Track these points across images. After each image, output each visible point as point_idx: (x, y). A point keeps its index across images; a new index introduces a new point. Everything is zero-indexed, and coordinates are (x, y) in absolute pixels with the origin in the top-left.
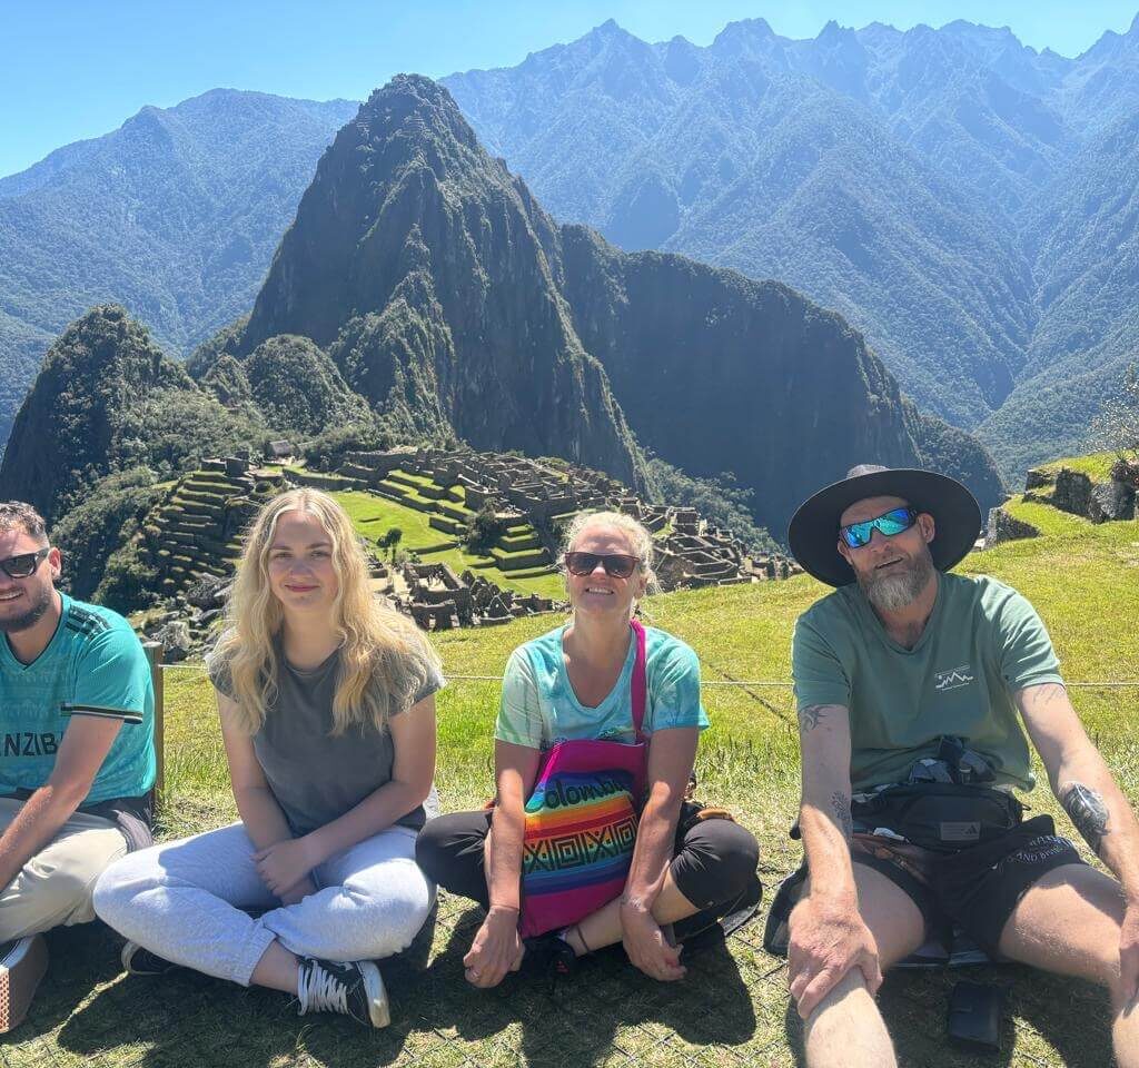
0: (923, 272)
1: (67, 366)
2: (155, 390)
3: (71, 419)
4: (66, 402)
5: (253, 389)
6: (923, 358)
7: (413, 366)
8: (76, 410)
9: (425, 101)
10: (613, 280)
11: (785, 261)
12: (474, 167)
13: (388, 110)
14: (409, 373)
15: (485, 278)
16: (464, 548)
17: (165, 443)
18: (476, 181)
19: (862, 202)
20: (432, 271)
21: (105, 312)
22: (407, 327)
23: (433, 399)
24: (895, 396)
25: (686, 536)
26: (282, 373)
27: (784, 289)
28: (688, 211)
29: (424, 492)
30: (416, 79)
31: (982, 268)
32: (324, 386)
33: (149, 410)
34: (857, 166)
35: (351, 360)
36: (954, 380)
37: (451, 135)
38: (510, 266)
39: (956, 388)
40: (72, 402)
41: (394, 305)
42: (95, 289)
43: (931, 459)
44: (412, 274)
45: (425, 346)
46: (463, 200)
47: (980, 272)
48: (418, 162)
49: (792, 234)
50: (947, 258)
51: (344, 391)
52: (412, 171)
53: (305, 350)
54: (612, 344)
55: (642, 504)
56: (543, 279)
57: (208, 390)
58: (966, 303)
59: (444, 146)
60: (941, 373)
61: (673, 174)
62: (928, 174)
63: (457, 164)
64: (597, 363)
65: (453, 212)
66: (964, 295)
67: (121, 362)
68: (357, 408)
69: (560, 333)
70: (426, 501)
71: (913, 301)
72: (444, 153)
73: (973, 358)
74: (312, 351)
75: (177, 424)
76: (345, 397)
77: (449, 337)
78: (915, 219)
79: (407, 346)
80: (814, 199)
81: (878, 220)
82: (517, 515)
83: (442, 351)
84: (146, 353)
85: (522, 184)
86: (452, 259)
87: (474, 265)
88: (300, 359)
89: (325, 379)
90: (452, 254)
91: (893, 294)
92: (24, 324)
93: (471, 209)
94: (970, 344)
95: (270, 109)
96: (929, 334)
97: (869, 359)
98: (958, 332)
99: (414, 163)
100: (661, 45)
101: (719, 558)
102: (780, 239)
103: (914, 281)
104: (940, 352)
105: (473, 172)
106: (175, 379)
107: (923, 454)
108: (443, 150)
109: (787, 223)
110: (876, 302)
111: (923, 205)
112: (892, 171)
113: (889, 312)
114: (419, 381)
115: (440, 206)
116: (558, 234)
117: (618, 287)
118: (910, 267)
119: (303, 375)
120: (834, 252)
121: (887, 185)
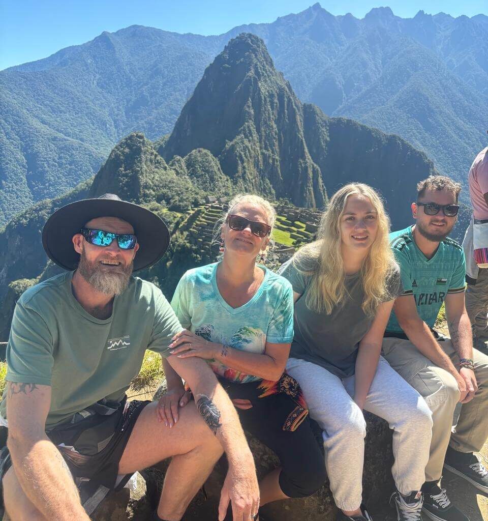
0: (455, 133)
2: (155, 170)
3: (124, 179)
5: (188, 171)
7: (245, 164)
8: (126, 175)
9: (254, 46)
10: (324, 130)
11: (391, 124)
12: (273, 76)
13: (237, 49)
14: (244, 168)
17: (162, 193)
18: (274, 83)
19: (430, 99)
20: (255, 123)
21: (136, 135)
22: (244, 147)
26: (199, 165)
27: (399, 139)
28: (347, 98)
30: (250, 35)
32: (215, 172)
33: (154, 178)
34: (429, 81)
37: (264, 62)
40: (123, 172)
41: (239, 137)
42: (80, 115)
44: (246, 124)
45: (250, 156)
46: (268, 91)
47: (482, 135)
48: (252, 73)
49: (396, 111)
50: (467, 127)
51: (222, 175)
52: (249, 77)
53: (208, 156)
56: (298, 128)
57: (172, 170)
59: (261, 67)
61: (342, 79)
62: (461, 87)
63: (266, 75)
64: (318, 167)
65: (265, 97)
67: (143, 157)
71: (450, 147)
72: (261, 70)
74: (210, 156)
75: (167, 185)
76: (222, 177)
77: (259, 152)
78: (454, 108)
79: (243, 156)
80: (407, 96)
81: (437, 107)
83: (256, 158)
84: (152, 154)
85: (289, 84)
88: (206, 159)
89: (216, 169)
91: (440, 143)
92: (49, 129)
93: (271, 96)
95: (160, 37)
99: (250, 74)
100: (340, 17)
102: (390, 113)
103: (451, 137)
105: (272, 79)
108: (261, 68)
109: (394, 106)
110: (432, 146)
111: (458, 101)
112: (445, 84)
113: (438, 151)
114: (247, 171)
115: (259, 94)
116: (302, 107)
117: (325, 133)
118: (450, 131)
119: (207, 166)
120: (415, 121)
121: (443, 91)
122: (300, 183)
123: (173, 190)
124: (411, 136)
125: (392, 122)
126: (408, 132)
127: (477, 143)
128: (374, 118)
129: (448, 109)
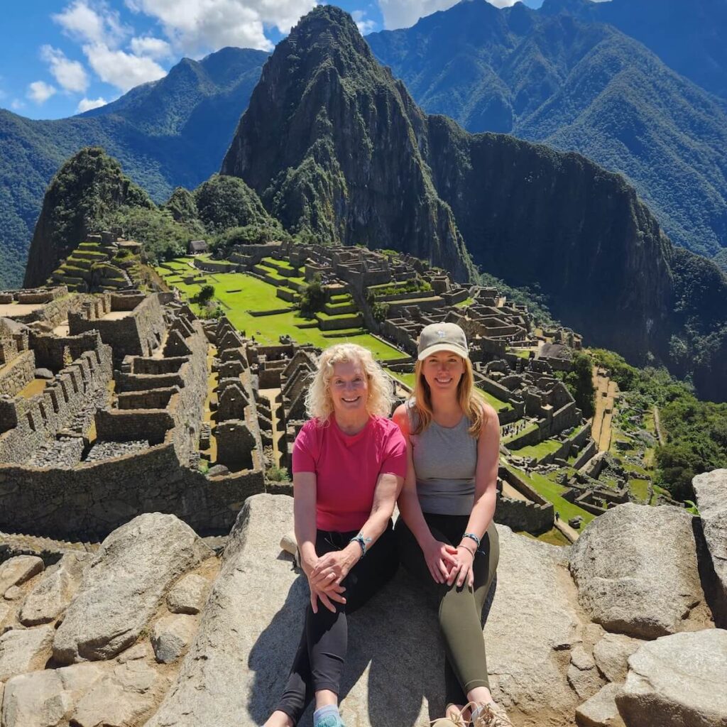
0: (678, 155)
1: (61, 188)
2: (123, 207)
3: (62, 224)
4: (59, 212)
5: (199, 212)
6: (674, 214)
7: (317, 202)
8: (65, 218)
9: (335, 22)
10: (462, 153)
12: (367, 69)
13: (309, 30)
14: (314, 207)
15: (371, 146)
16: (297, 312)
18: (368, 78)
19: (638, 108)
20: (334, 139)
21: (89, 151)
22: (314, 176)
23: (330, 226)
24: (656, 232)
25: (484, 306)
26: (219, 202)
27: (580, 157)
28: (518, 119)
29: (282, 272)
30: (329, 8)
31: (720, 152)
32: (249, 211)
33: (116, 220)
34: (636, 84)
35: (276, 199)
36: (696, 228)
37: (352, 47)
38: (389, 138)
39: (697, 233)
40: (63, 213)
41: (306, 161)
43: (680, 277)
44: (319, 140)
45: (326, 190)
46: (357, 91)
47: (719, 154)
48: (328, 63)
49: (588, 131)
50: (696, 145)
51: (264, 216)
52: (323, 70)
53: (237, 186)
54: (459, 196)
55: (452, 282)
56: (412, 147)
57: (166, 210)
58: (709, 176)
59: (346, 54)
60: (689, 223)
61: (510, 94)
62: (686, 89)
63: (355, 67)
64: (447, 206)
65: (350, 99)
66: (707, 170)
67: (97, 186)
68: (272, 228)
69: (421, 184)
70: (280, 278)
71: (670, 175)
72: (346, 59)
73: (711, 213)
74: (242, 187)
75: (134, 229)
76: (265, 219)
77: (344, 185)
78: (675, 119)
79: (313, 189)
80: (605, 108)
81: (649, 120)
82: (341, 286)
83: (338, 193)
84: (117, 180)
85: (402, 85)
86: (348, 131)
87: (363, 137)
88: (233, 192)
89: (250, 207)
90: (348, 128)
91: (656, 170)
93: (363, 98)
94: (709, 203)
96: (680, 196)
97: (639, 207)
98: (701, 195)
99: (325, 64)
100: (506, 9)
101: (510, 323)
102: (580, 134)
103: (672, 161)
104: (688, 209)
105: (366, 73)
106: (139, 201)
107: (674, 273)
108: (345, 56)
109: (585, 124)
110: (644, 176)
111: (682, 110)
112: (661, 87)
113: (653, 182)
114: (321, 213)
115: (341, 94)
116: (425, 122)
117: (465, 158)
118: (670, 151)
119: (234, 203)
120: (617, 142)
121: (657, 96)
122: (418, 230)
123: (143, 237)
124: (612, 164)
125: (583, 146)
126: (607, 159)
127: (712, 168)
128: (556, 142)
129: (666, 122)
